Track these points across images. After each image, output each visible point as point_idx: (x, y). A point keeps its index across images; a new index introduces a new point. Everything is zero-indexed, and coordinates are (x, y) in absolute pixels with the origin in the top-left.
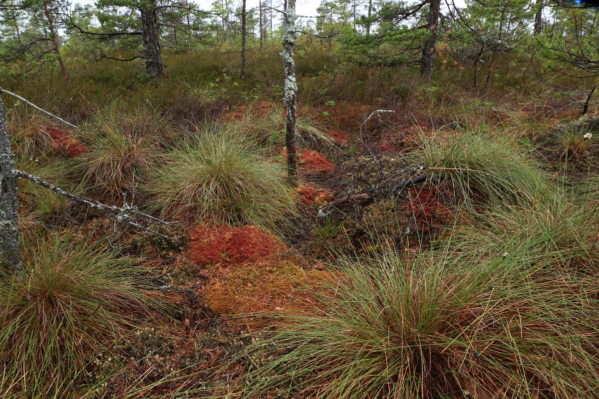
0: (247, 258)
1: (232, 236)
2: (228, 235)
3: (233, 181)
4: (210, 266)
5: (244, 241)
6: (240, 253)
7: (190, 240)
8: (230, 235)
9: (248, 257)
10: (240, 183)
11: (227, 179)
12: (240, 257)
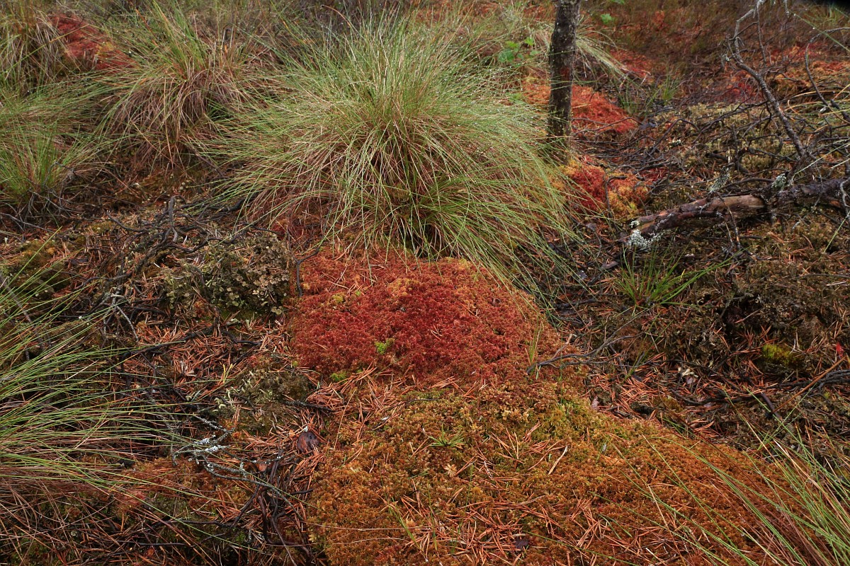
0: (447, 363)
1: (408, 291)
2: (398, 288)
3: (419, 140)
4: (342, 374)
5: (440, 308)
6: (427, 346)
7: (301, 291)
8: (404, 288)
9: (447, 361)
10: (437, 146)
11: (407, 136)
12: (425, 356)
